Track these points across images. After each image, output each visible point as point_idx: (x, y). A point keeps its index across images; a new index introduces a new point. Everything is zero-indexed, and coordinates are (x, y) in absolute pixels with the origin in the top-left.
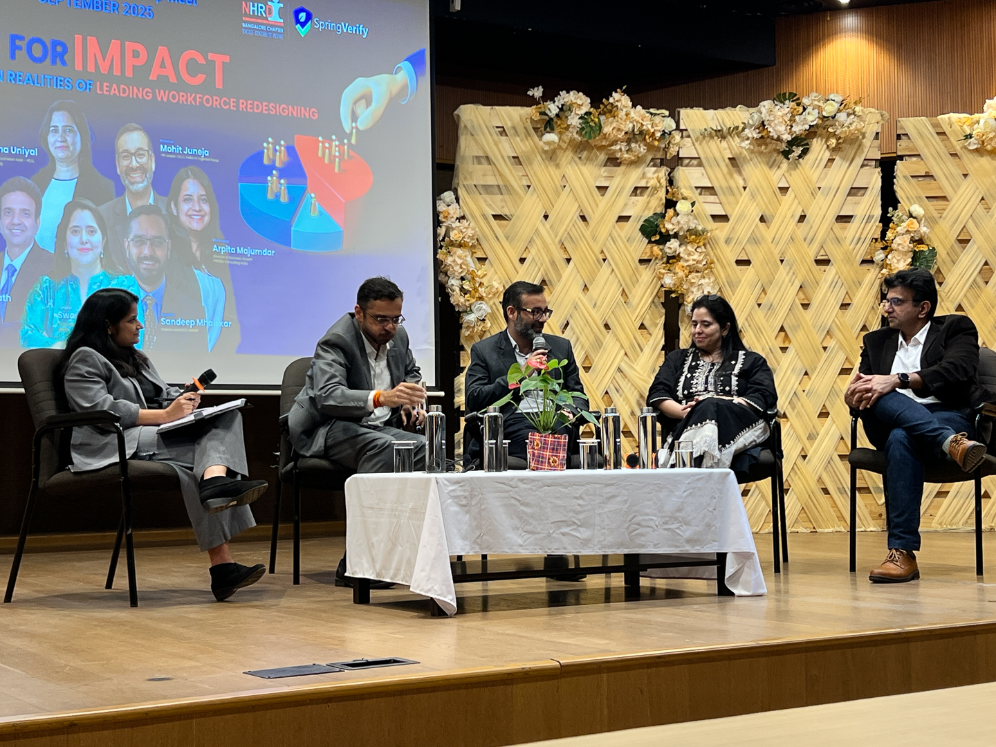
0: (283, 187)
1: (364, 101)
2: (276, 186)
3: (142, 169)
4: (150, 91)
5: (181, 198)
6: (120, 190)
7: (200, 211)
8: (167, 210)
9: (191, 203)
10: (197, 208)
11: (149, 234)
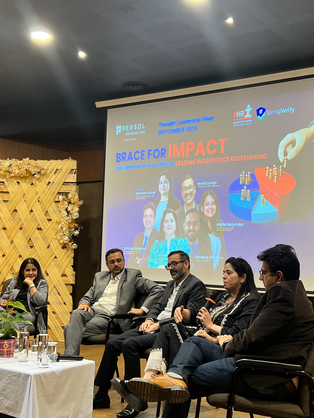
0: (248, 194)
1: (291, 145)
2: (245, 193)
3: (191, 194)
4: (195, 161)
5: (205, 204)
6: (183, 203)
7: (212, 208)
8: (199, 210)
9: (208, 206)
10: (211, 208)
11: (192, 220)
